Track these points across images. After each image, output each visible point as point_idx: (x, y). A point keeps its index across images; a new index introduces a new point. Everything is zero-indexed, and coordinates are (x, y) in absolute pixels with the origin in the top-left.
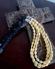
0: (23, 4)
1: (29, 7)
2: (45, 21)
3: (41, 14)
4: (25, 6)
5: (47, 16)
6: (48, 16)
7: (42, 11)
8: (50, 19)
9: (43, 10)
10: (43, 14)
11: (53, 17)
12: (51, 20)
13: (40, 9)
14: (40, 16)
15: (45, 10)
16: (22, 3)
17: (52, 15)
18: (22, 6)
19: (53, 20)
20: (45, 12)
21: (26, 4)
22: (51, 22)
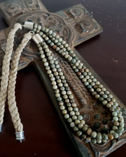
0: (16, 9)
1: (33, 13)
2: (80, 38)
3: (64, 24)
4: (22, 13)
5: (82, 25)
6: (85, 25)
7: (68, 17)
8: (92, 32)
9: (69, 14)
10: (70, 24)
11: (98, 25)
12: (95, 33)
13: (61, 12)
14: (65, 29)
15: (73, 14)
16: (12, 7)
17: (94, 20)
18: (14, 15)
19: (100, 32)
20: (76, 17)
21: (23, 7)
22: (97, 37)
